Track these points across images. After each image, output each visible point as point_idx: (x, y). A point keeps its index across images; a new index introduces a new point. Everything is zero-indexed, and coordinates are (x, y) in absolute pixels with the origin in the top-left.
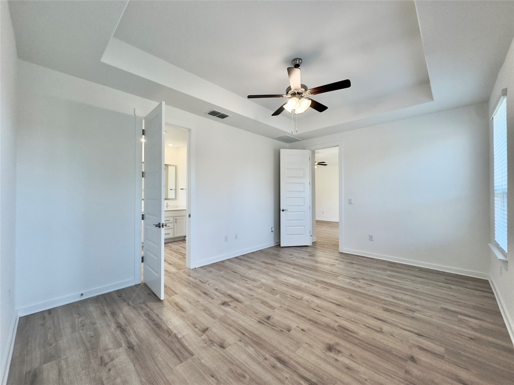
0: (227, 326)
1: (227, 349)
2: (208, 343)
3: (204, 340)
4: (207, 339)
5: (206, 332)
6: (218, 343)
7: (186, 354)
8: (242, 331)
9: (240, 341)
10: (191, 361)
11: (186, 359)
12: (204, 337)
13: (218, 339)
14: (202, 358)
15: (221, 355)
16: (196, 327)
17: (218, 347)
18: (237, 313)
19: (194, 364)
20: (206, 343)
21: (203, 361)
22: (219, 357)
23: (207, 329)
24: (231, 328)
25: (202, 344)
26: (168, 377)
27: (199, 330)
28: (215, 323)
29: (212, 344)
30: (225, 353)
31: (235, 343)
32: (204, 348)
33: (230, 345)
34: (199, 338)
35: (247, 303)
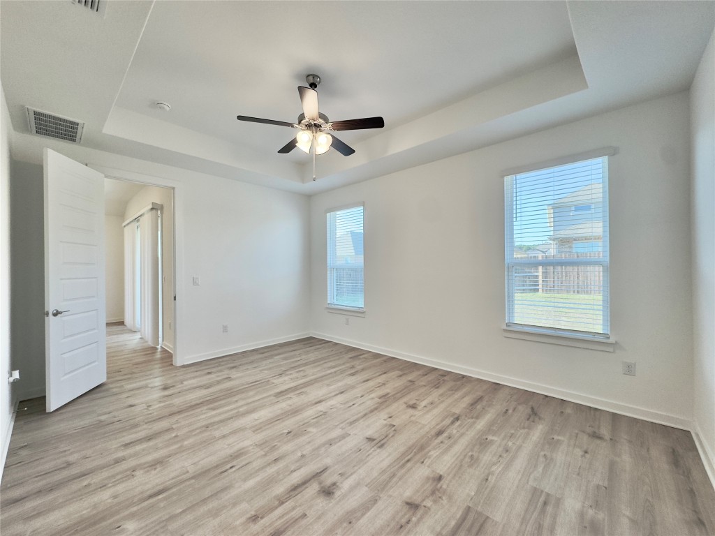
0: (395, 480)
1: (441, 473)
2: (440, 495)
3: (435, 501)
4: (430, 498)
5: (417, 502)
6: (435, 484)
7: (471, 517)
8: (403, 461)
9: (423, 462)
10: (479, 507)
11: (480, 514)
12: (427, 503)
13: (428, 485)
14: (468, 495)
15: (453, 478)
16: (408, 522)
17: (442, 482)
19: (482, 501)
20: (440, 497)
21: (473, 494)
22: (457, 478)
23: (409, 503)
24: (399, 474)
25: (444, 502)
26: (518, 525)
27: (414, 514)
28: (389, 496)
29: (438, 490)
30: (448, 475)
31: (429, 467)
32: (450, 498)
33: (433, 471)
34: (432, 510)
35: (328, 461)
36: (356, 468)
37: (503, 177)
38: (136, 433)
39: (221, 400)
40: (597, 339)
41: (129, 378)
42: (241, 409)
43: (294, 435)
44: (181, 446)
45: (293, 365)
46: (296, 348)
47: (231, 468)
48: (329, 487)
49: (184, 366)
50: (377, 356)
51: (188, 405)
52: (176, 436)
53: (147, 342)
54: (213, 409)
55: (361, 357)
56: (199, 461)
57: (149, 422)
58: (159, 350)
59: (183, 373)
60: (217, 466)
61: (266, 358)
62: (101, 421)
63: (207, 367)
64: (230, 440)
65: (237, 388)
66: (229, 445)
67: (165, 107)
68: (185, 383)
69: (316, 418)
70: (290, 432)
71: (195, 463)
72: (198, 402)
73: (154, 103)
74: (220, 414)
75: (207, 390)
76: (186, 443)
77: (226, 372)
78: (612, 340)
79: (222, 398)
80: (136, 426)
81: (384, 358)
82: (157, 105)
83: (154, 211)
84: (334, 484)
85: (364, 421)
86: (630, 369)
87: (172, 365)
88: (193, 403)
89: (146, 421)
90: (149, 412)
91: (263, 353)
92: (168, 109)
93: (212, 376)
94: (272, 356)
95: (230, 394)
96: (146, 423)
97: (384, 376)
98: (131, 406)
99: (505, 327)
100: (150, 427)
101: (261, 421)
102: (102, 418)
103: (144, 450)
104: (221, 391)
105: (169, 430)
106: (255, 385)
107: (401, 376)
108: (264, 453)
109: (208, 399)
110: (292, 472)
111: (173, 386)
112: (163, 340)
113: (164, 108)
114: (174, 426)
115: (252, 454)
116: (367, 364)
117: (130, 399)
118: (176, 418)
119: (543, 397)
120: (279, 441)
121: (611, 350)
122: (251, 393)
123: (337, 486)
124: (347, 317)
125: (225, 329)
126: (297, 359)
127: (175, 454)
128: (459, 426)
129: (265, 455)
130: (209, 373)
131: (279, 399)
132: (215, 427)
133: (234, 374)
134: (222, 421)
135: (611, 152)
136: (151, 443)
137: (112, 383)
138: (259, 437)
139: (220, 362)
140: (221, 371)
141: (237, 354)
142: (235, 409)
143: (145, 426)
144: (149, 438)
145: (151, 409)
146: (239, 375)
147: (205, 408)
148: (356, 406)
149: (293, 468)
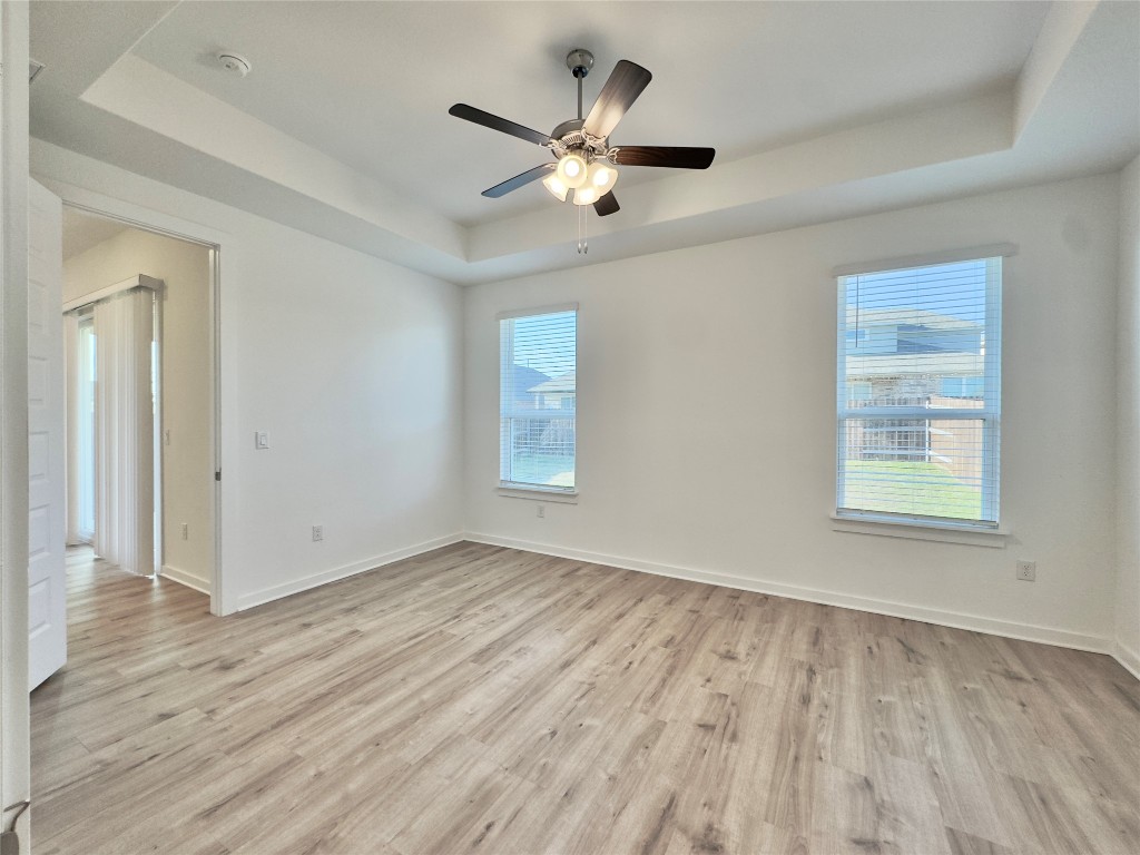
0: (803, 799)
1: (863, 774)
2: (892, 816)
3: (894, 829)
4: (883, 824)
6: (868, 796)
9: (821, 758)
10: (965, 827)
12: (886, 834)
13: (861, 801)
14: (932, 808)
15: (886, 778)
17: (877, 791)
18: (736, 792)
20: (896, 820)
21: (937, 803)
22: (893, 780)
23: (858, 842)
24: (802, 787)
25: (908, 827)
28: (819, 833)
29: (883, 806)
31: (835, 765)
32: (911, 818)
33: (849, 772)
34: (903, 847)
35: (665, 782)
36: (724, 788)
37: (835, 277)
38: (217, 778)
39: (368, 681)
40: (978, 529)
41: (122, 652)
42: (426, 696)
43: (568, 737)
44: (346, 798)
45: (469, 596)
46: (451, 563)
47: (489, 827)
48: (706, 836)
49: (238, 616)
50: (606, 571)
51: (303, 699)
52: (319, 775)
53: (116, 567)
54: (366, 701)
55: (580, 573)
56: (409, 825)
57: (233, 749)
58: (156, 583)
59: (245, 630)
60: (456, 830)
61: (408, 586)
62: (106, 765)
63: (294, 613)
64: (448, 764)
65: (385, 651)
66: (450, 777)
67: (242, 66)
68: (266, 651)
69: (583, 696)
70: (554, 733)
71: (402, 832)
72: (322, 689)
73: (214, 55)
74: (387, 711)
75: (324, 663)
76: (352, 787)
77: (342, 620)
78: (1000, 531)
79: (368, 675)
80: (204, 764)
81: (621, 572)
82: (219, 59)
83: (143, 294)
84: (710, 828)
85: (670, 692)
86: (1027, 573)
87: (209, 613)
88: (312, 694)
89: (225, 748)
90: (221, 726)
91: (393, 577)
92: (244, 71)
93: (317, 631)
94: (416, 582)
95: (379, 666)
96: (228, 753)
97: (642, 605)
98: (164, 716)
99: (834, 515)
100: (242, 761)
101: (481, 716)
102: (107, 754)
103: (260, 819)
104: (357, 661)
105: (292, 762)
106: (419, 642)
107: (670, 603)
108: (533, 785)
109: (338, 680)
110: (617, 814)
111: (242, 660)
112: (163, 562)
113: (237, 68)
114: (299, 752)
115: (510, 789)
116: (599, 586)
117: (150, 699)
118: (291, 733)
119: (900, 622)
120: (547, 754)
121: (1001, 544)
122: (424, 660)
123: (718, 831)
124: (542, 504)
125: (317, 535)
126: (465, 585)
127: (345, 816)
128: (824, 682)
129: (539, 788)
130: (307, 626)
131: (488, 667)
132: (396, 740)
133: (363, 623)
134: (401, 727)
135: (1007, 250)
136: (270, 799)
137: (81, 667)
138: (501, 751)
139: (314, 601)
140: (328, 619)
141: (340, 582)
142: (411, 696)
143: (229, 761)
144: (257, 788)
145: (218, 718)
146: (373, 624)
147: (345, 701)
148: (635, 665)
149: (611, 806)
